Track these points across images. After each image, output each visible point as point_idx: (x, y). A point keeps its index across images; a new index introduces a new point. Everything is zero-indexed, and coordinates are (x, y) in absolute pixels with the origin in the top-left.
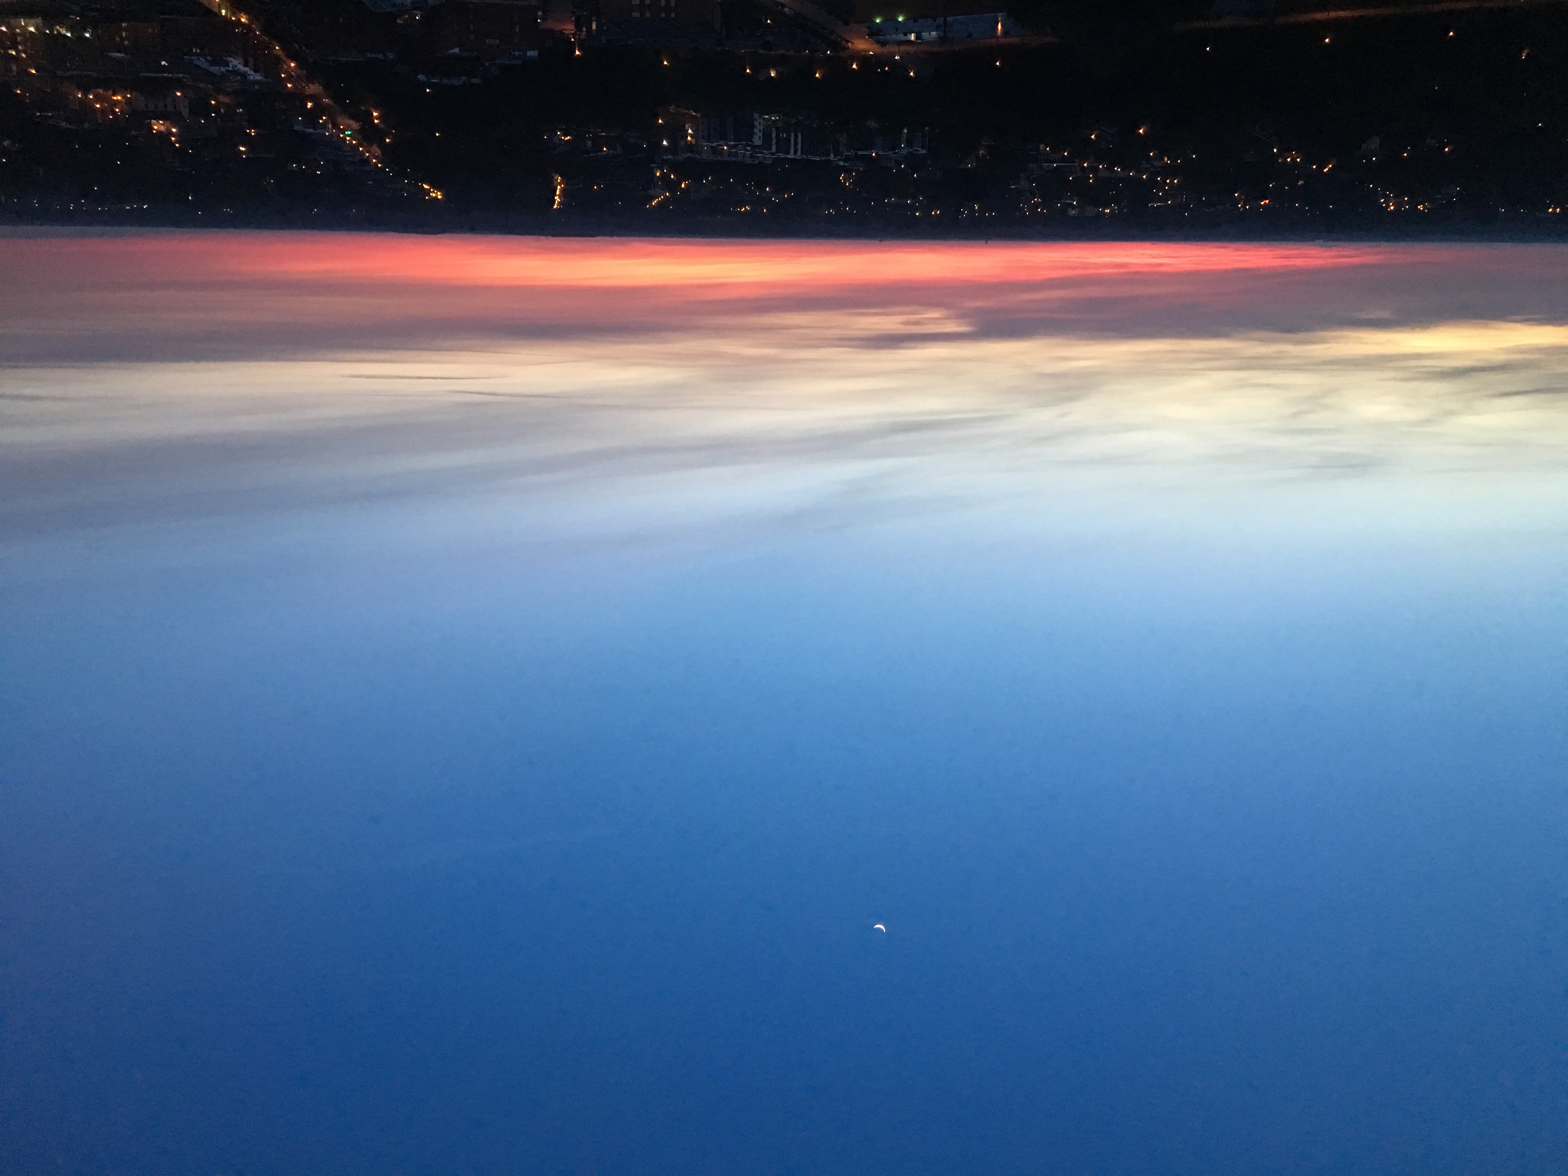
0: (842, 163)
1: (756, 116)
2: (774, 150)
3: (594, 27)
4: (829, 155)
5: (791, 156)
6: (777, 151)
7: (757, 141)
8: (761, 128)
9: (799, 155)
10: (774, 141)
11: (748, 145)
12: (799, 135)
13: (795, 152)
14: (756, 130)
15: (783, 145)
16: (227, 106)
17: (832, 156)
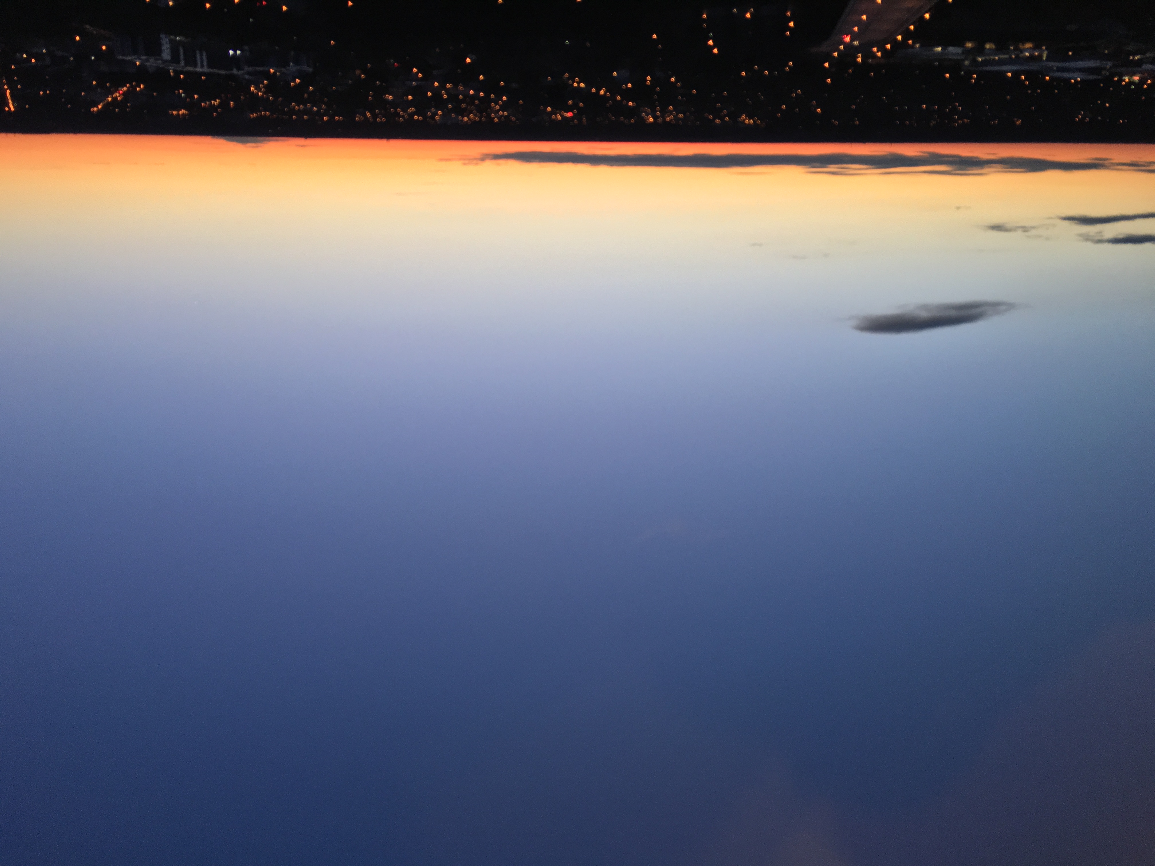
0: (247, 77)
1: (162, 36)
2: (182, 63)
4: (232, 70)
5: (199, 69)
6: (187, 64)
7: (166, 55)
8: (168, 46)
9: (206, 69)
10: (182, 57)
11: (158, 60)
12: (204, 54)
13: (202, 66)
14: (163, 48)
15: (191, 61)
17: (235, 71)
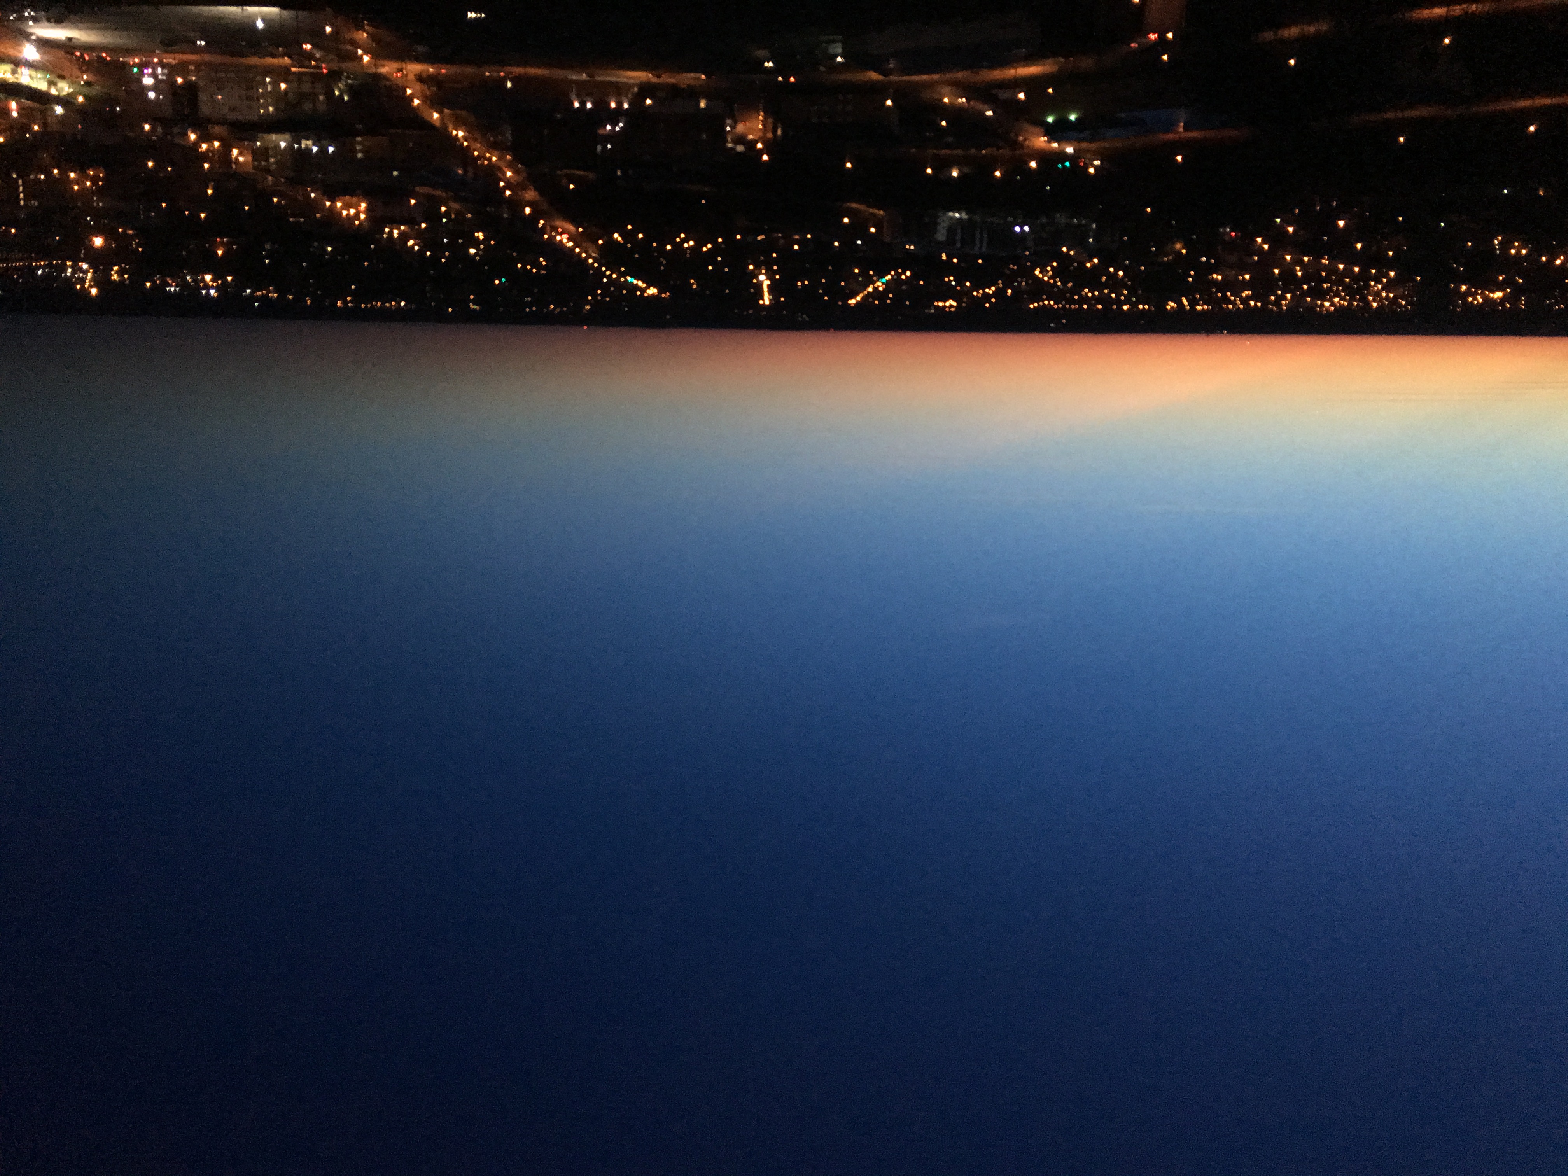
0: (1033, 258)
1: (939, 213)
2: (958, 245)
3: (779, 132)
4: (1016, 251)
5: (976, 252)
6: (962, 247)
7: (941, 235)
8: (945, 225)
9: (985, 251)
10: (959, 237)
11: (931, 241)
12: (986, 233)
13: (981, 248)
14: (939, 228)
15: (969, 240)
16: (458, 213)
17: (1019, 251)
